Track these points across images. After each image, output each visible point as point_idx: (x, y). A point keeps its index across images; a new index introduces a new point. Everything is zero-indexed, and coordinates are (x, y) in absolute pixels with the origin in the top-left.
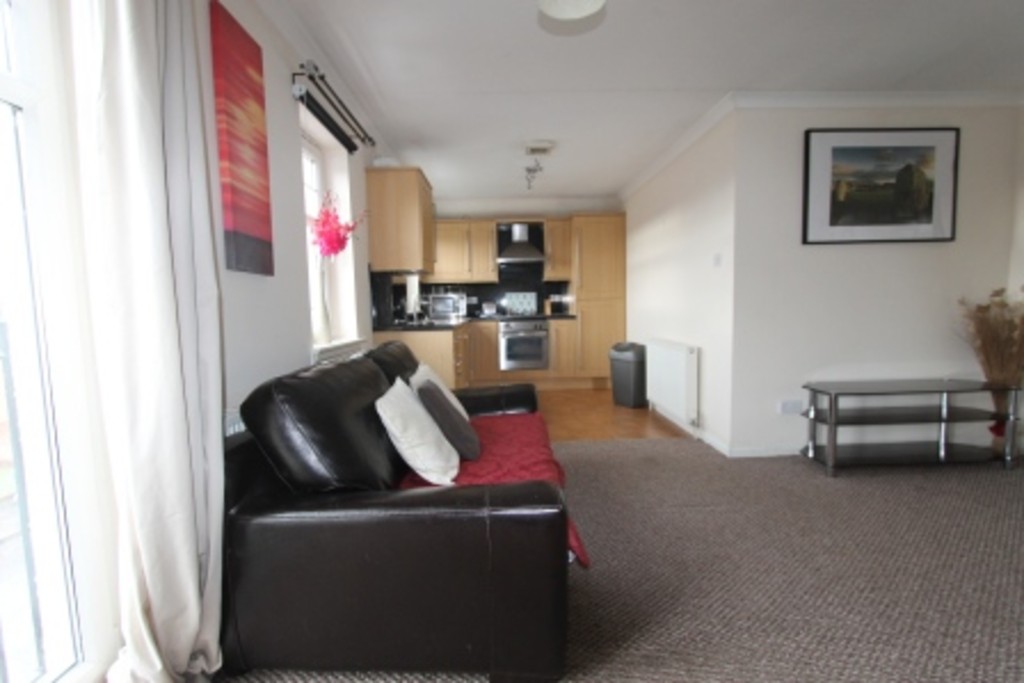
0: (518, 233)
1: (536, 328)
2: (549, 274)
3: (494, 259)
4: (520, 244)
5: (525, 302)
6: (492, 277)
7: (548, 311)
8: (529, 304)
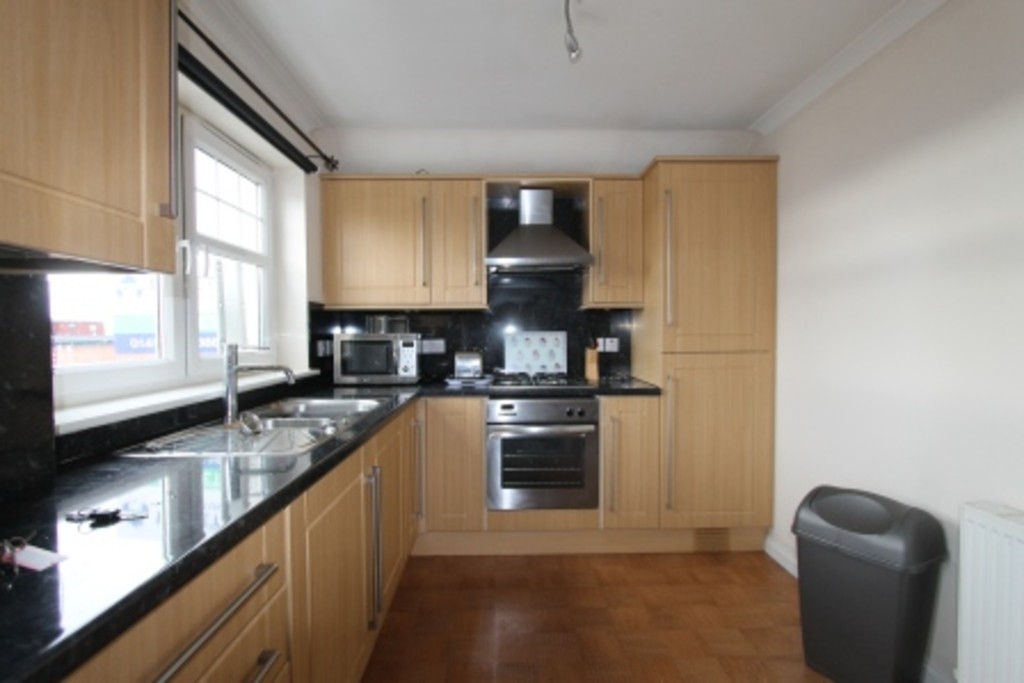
0: (530, 208)
1: (570, 418)
2: (595, 296)
3: (479, 261)
4: (534, 229)
5: (544, 351)
6: (475, 298)
7: (592, 372)
8: (552, 354)
